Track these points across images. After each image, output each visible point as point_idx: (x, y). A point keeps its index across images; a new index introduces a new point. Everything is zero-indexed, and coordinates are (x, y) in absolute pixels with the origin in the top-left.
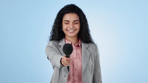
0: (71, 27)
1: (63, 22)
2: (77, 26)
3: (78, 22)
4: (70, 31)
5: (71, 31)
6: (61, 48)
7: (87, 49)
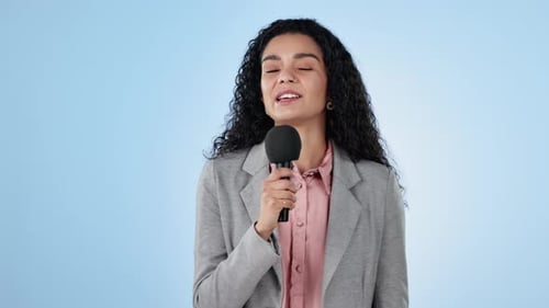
6: (252, 187)
7: (352, 190)
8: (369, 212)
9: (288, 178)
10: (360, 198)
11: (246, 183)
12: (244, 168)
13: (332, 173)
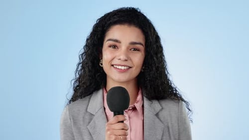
0: (123, 57)
1: (106, 44)
2: (138, 59)
3: (141, 48)
4: (118, 67)
5: (120, 67)
6: (94, 122)
7: (157, 115)
8: (168, 128)
9: (122, 122)
10: (162, 119)
11: (91, 119)
12: (88, 110)
13: (143, 106)
